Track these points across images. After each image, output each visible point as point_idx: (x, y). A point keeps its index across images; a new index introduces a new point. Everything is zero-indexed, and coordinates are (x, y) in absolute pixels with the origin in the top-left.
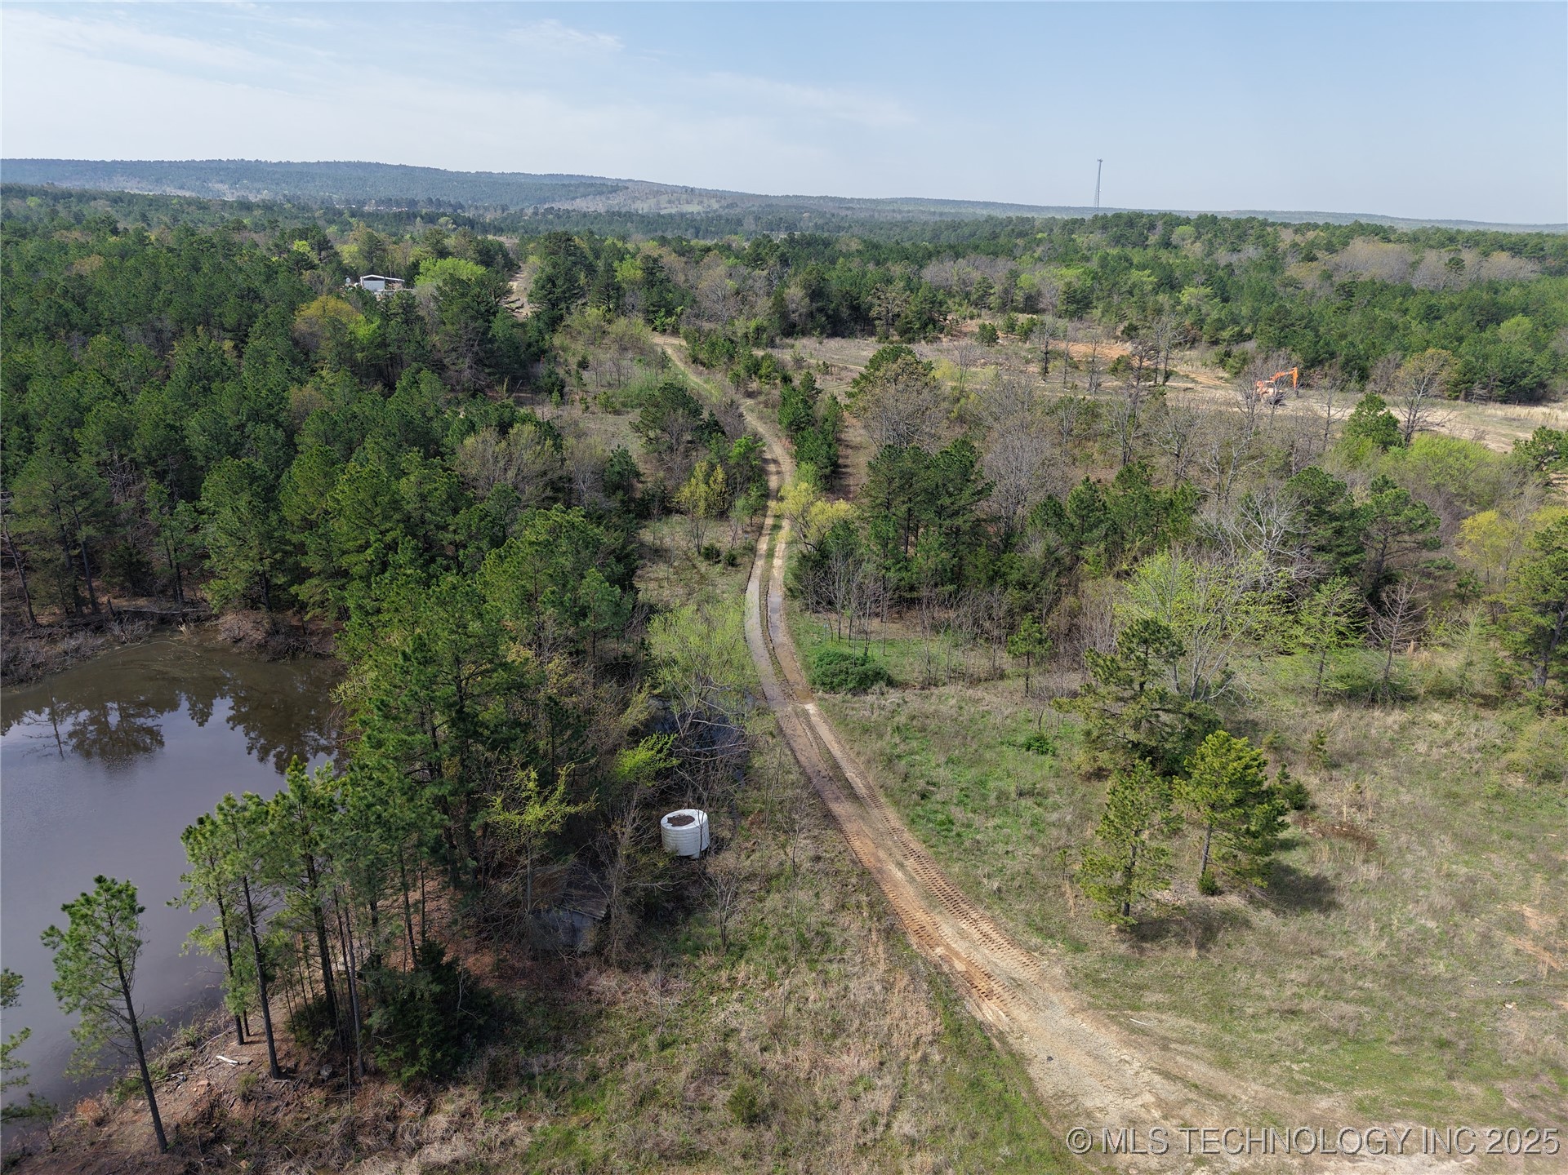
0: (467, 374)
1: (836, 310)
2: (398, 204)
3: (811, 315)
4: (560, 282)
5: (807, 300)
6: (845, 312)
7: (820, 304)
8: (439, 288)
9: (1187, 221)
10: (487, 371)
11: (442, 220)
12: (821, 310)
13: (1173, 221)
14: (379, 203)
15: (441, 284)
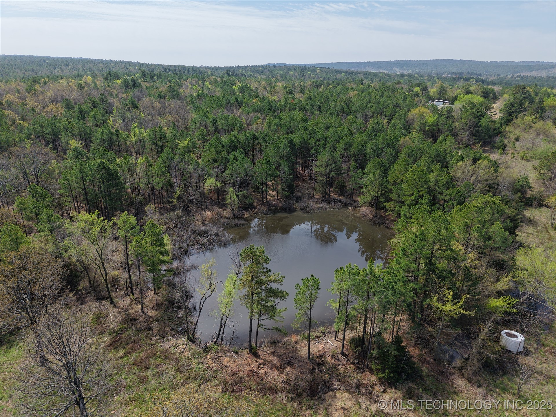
0: (466, 138)
2: (456, 74)
4: (515, 105)
8: (463, 106)
10: (474, 138)
11: (471, 80)
14: (449, 73)
15: (464, 104)
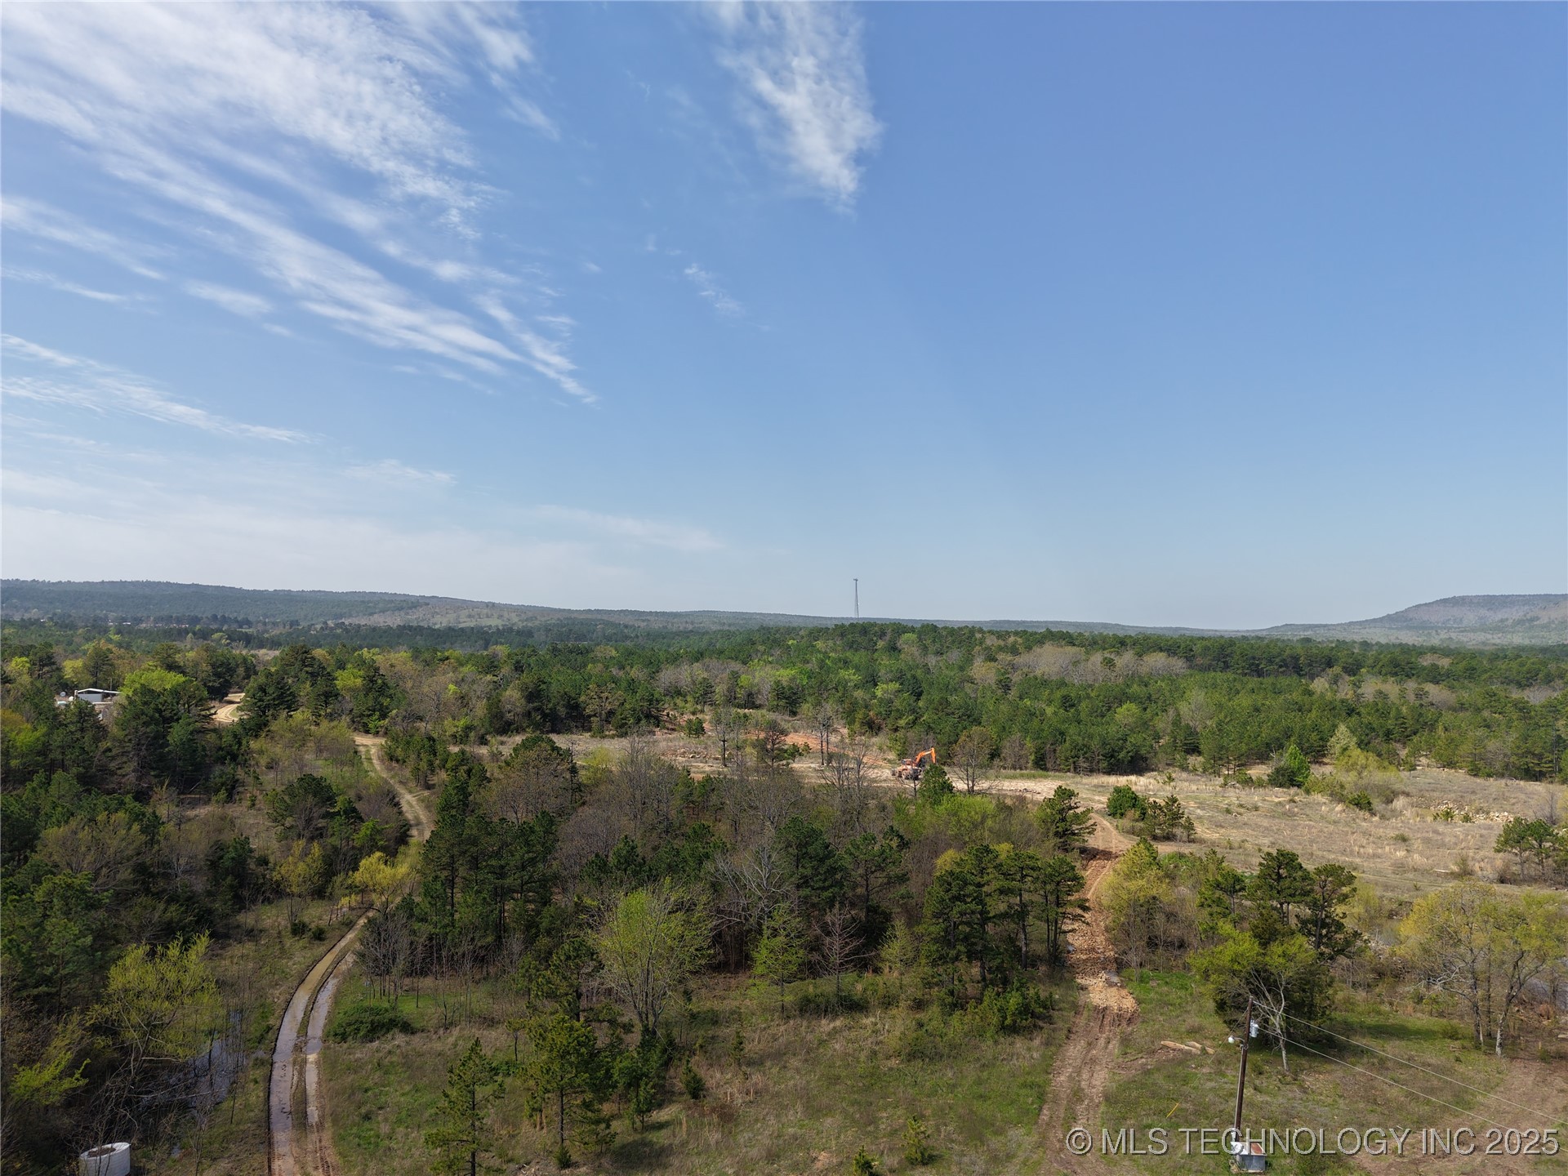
0: (132, 777)
1: (553, 710)
2: (179, 620)
3: (528, 714)
5: (523, 701)
6: (562, 711)
7: (536, 704)
9: (912, 630)
10: (152, 773)
11: (216, 636)
12: (537, 709)
13: (900, 628)
14: (158, 619)
